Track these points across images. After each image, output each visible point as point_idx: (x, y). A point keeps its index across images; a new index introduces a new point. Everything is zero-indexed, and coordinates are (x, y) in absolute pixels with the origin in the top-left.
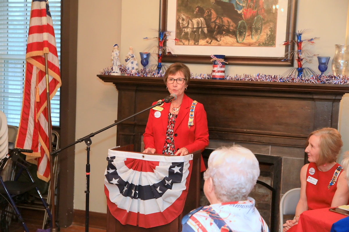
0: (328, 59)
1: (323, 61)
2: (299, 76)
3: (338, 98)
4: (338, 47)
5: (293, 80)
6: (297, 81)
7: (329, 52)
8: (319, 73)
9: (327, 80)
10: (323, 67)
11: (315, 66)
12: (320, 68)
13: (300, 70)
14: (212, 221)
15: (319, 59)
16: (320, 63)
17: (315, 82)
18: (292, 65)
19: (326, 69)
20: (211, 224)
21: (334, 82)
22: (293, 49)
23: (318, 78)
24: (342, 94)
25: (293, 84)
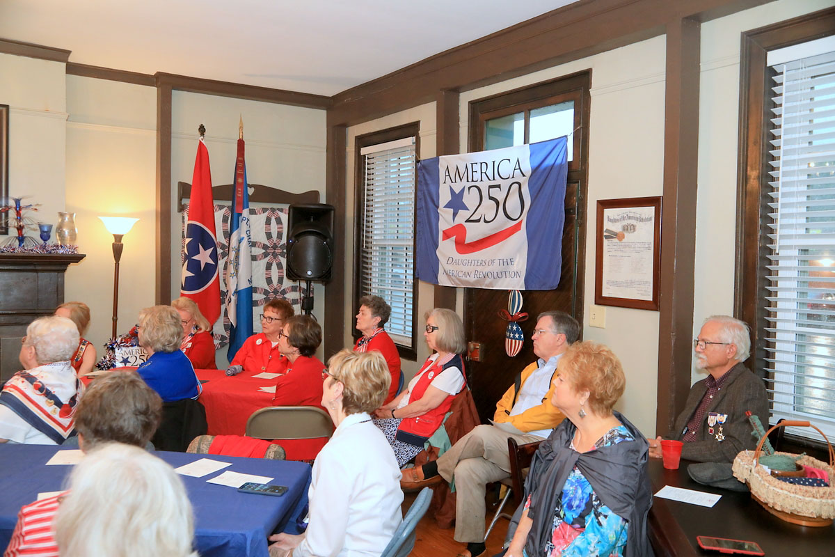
0: (50, 227)
1: (46, 230)
2: (20, 245)
3: (62, 268)
4: (61, 215)
5: (14, 249)
6: (18, 251)
7: (52, 220)
8: (42, 242)
9: (53, 250)
10: (45, 236)
11: (36, 235)
12: (41, 237)
13: (21, 239)
14: (24, 380)
15: (41, 227)
16: (42, 232)
17: (39, 251)
18: (6, 233)
19: (49, 237)
20: (23, 382)
21: (61, 251)
22: (7, 216)
23: (43, 247)
24: (67, 264)
25: (13, 254)
